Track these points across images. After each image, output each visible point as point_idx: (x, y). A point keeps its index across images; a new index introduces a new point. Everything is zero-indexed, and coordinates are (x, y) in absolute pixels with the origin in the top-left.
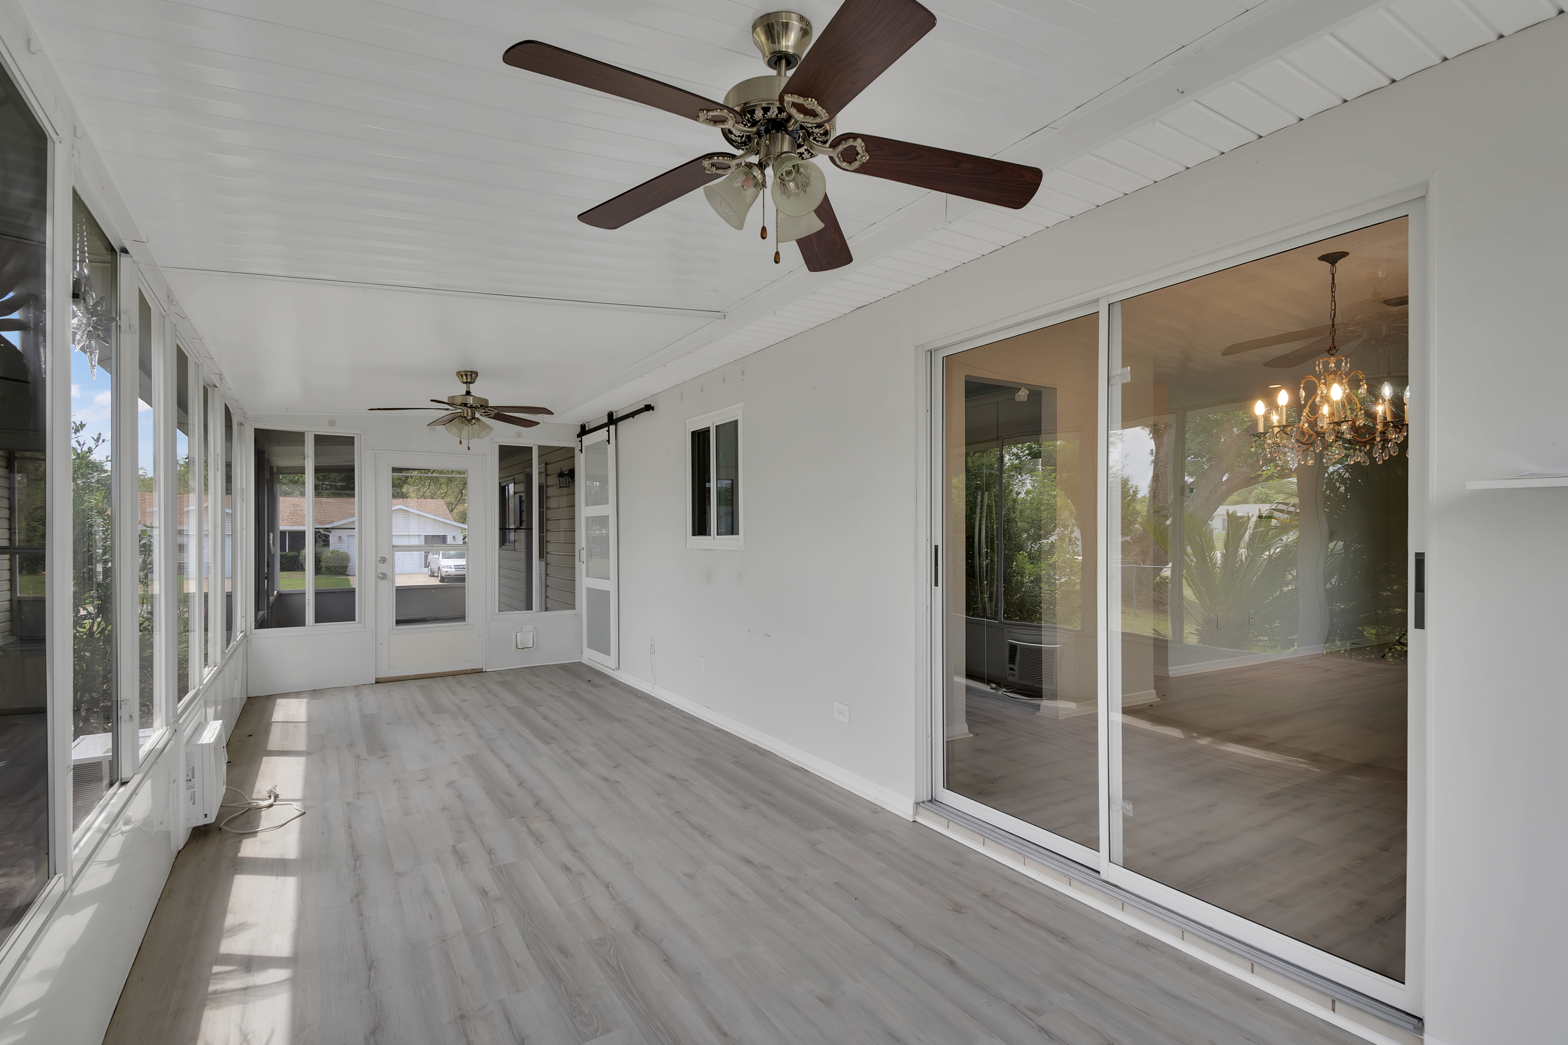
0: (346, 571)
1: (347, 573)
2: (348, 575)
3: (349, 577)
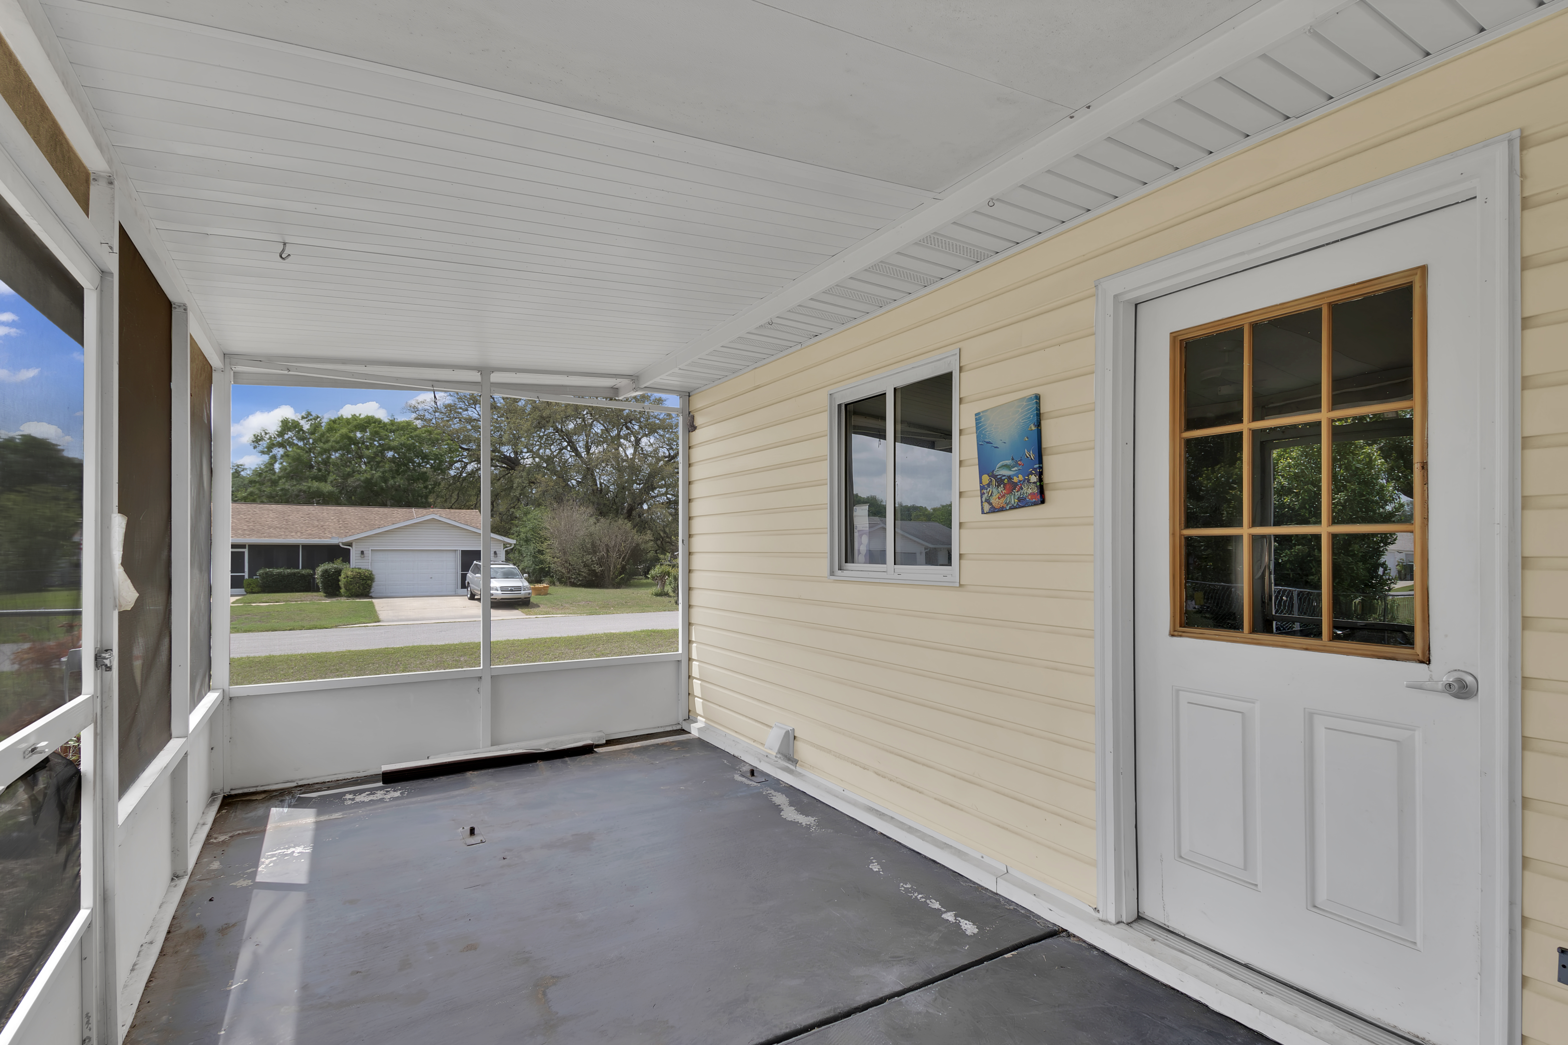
0: (369, 592)
1: (370, 595)
2: (371, 597)
3: (374, 600)
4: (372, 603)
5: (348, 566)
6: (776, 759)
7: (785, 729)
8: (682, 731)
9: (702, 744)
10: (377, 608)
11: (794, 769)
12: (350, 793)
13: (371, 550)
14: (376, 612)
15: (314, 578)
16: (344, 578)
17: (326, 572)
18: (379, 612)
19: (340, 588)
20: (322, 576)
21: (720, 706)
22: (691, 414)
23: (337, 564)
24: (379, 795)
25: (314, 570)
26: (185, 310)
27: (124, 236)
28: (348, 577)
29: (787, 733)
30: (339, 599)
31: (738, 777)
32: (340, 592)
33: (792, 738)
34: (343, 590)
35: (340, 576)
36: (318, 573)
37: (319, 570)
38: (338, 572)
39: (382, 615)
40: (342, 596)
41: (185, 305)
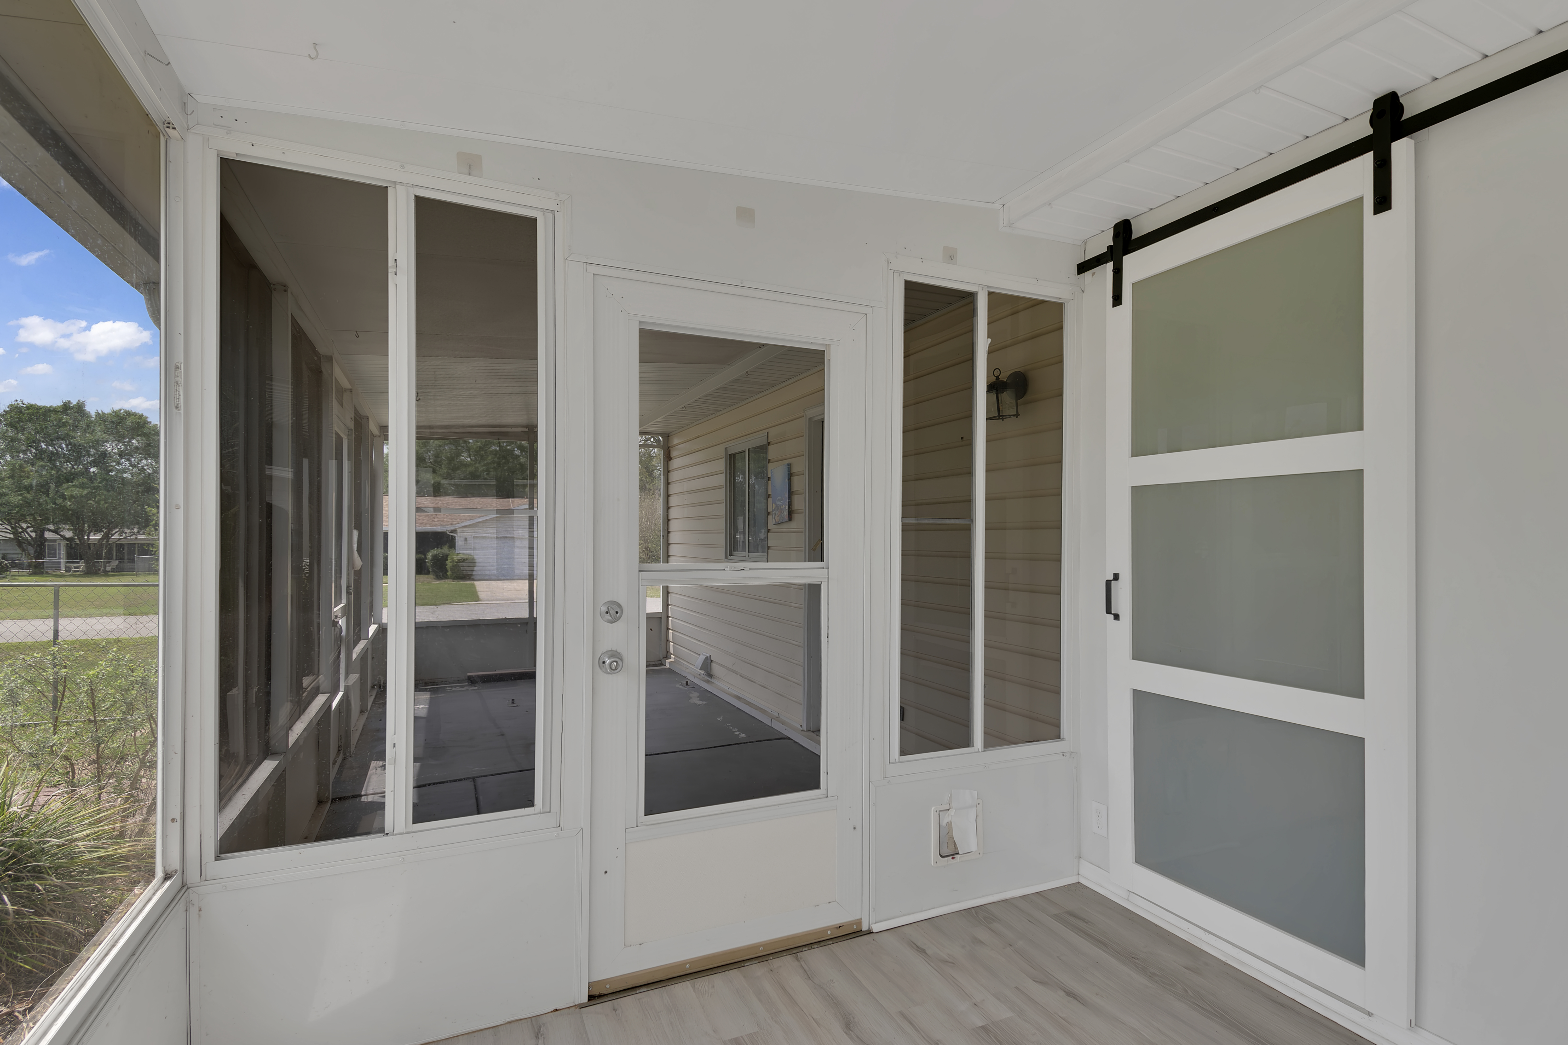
0: (471, 575)
1: (472, 577)
2: (473, 580)
3: (475, 582)
4: (473, 585)
5: (453, 551)
6: (703, 676)
7: (705, 655)
8: (662, 664)
9: (670, 671)
10: (478, 588)
11: (710, 680)
12: (449, 687)
13: (474, 537)
14: (476, 592)
15: (426, 562)
16: (451, 563)
17: (435, 557)
18: (479, 593)
19: (447, 571)
20: (432, 560)
21: (681, 646)
22: (670, 449)
23: (445, 550)
24: (465, 688)
25: (425, 555)
26: (368, 419)
27: (355, 408)
28: (453, 561)
29: (707, 658)
30: (446, 581)
31: (678, 686)
32: (447, 575)
33: (709, 661)
34: (449, 573)
35: (447, 560)
36: (429, 558)
37: (430, 555)
38: (445, 557)
39: (482, 595)
40: (449, 578)
41: (368, 416)
